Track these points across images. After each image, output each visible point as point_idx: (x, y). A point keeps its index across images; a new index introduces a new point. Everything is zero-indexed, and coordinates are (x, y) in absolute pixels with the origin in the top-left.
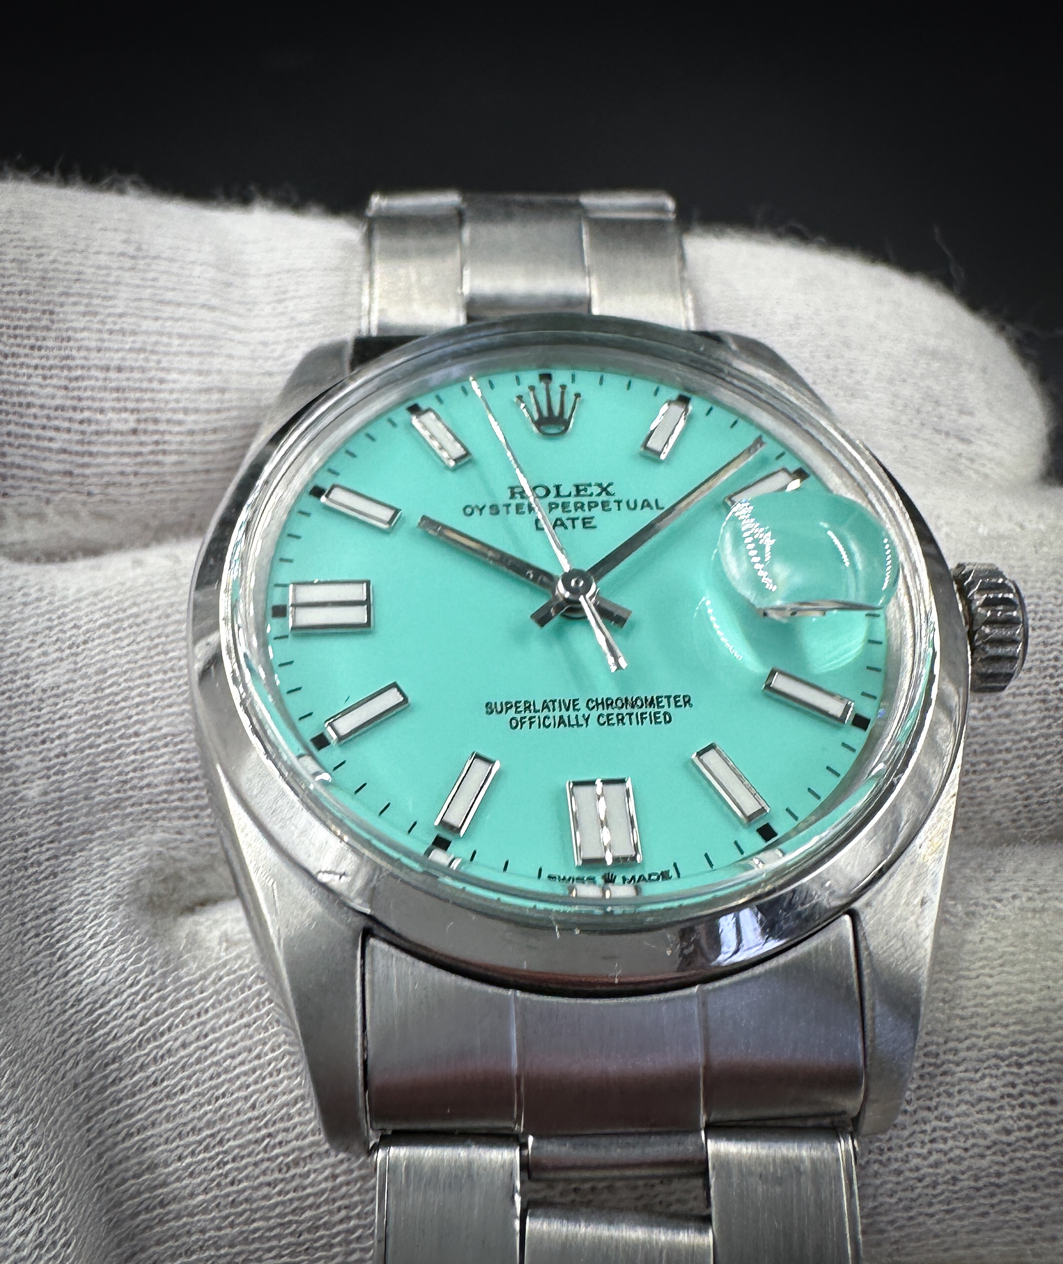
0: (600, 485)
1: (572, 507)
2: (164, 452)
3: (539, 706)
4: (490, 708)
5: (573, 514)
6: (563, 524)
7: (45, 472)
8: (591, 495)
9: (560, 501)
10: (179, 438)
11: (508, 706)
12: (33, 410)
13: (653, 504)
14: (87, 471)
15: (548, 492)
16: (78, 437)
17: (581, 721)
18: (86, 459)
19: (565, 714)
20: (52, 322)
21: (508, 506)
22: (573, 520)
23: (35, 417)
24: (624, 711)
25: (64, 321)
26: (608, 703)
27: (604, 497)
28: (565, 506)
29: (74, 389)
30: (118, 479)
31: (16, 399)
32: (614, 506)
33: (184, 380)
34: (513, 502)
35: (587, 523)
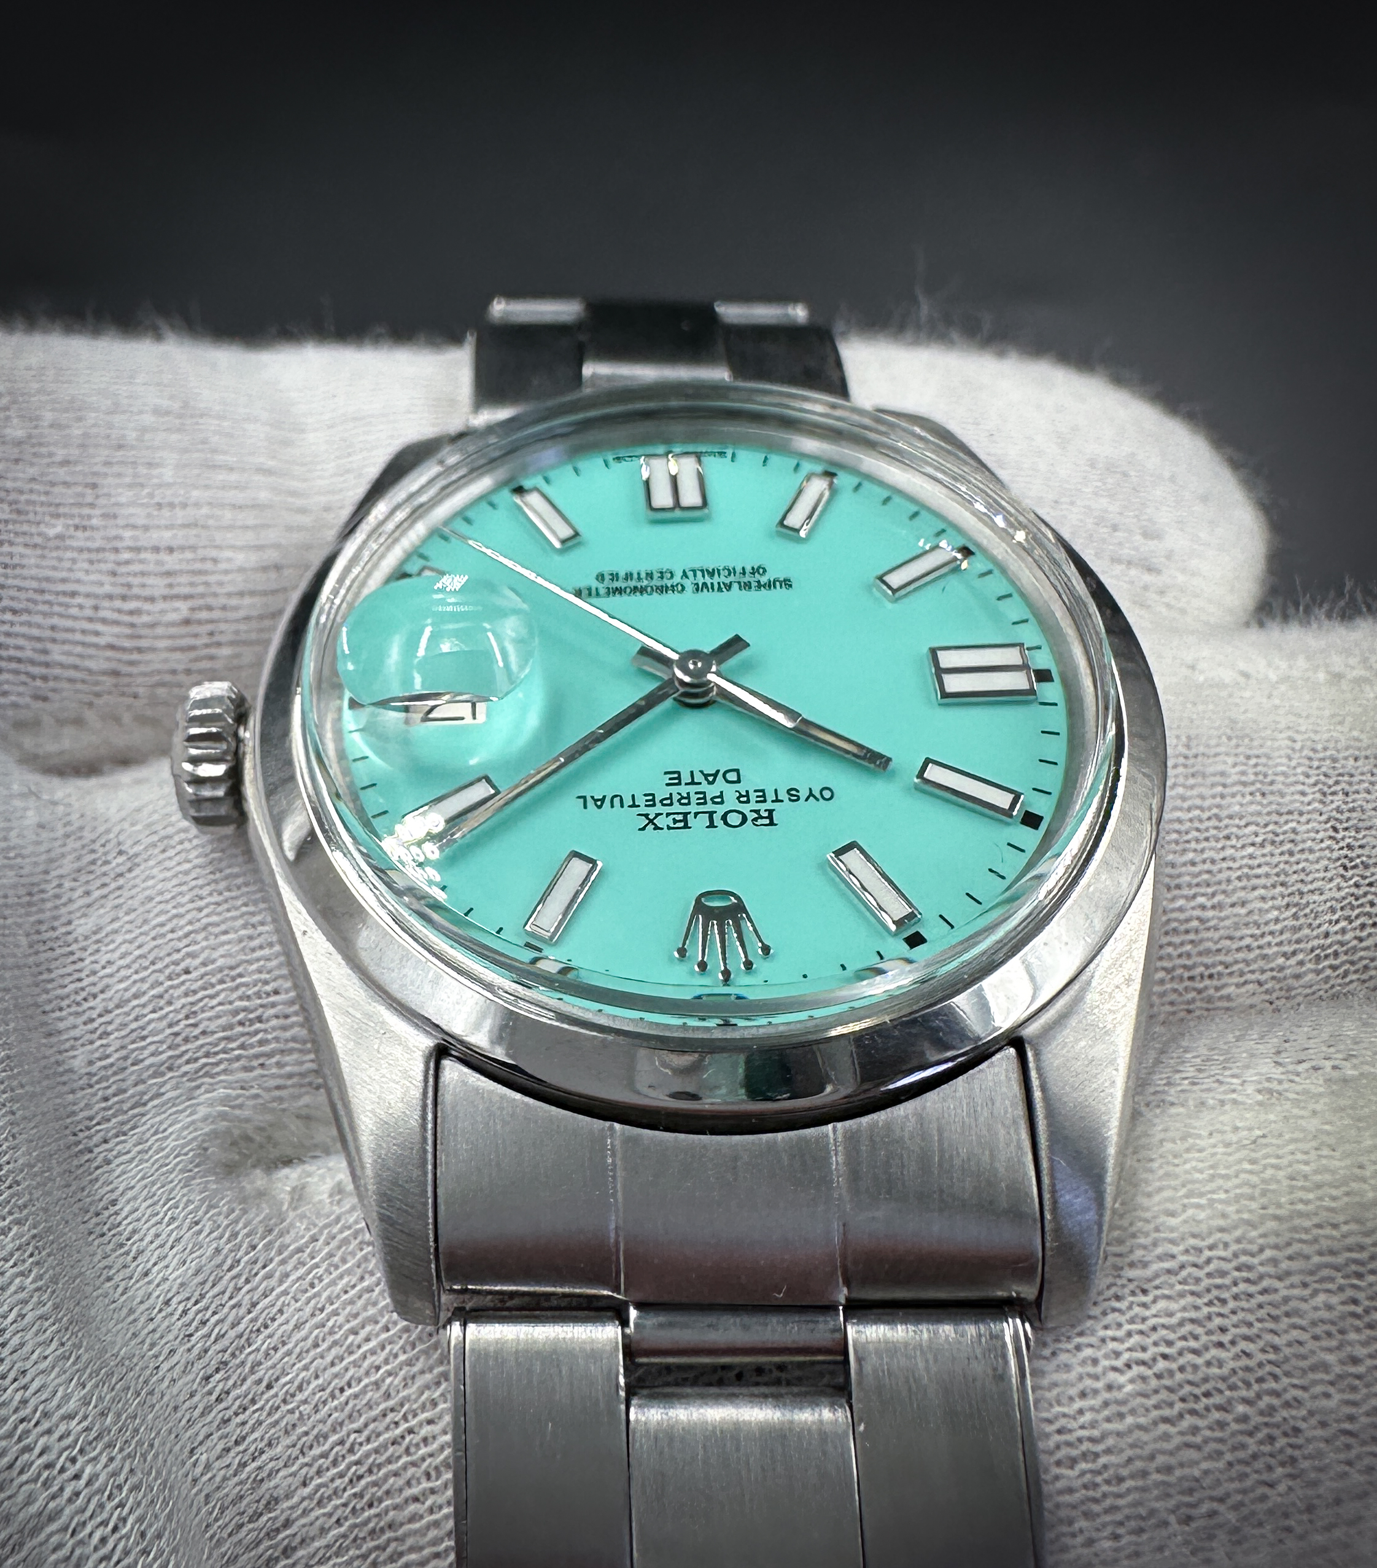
0: (657, 828)
1: (694, 798)
2: (219, 644)
3: (735, 586)
4: (787, 583)
5: (692, 789)
6: (706, 776)
7: (90, 671)
8: (668, 815)
9: (709, 807)
10: (234, 627)
11: (770, 585)
12: (79, 600)
13: (590, 802)
14: (134, 670)
15: (724, 818)
16: (128, 631)
17: (690, 574)
18: (135, 656)
19: (708, 580)
20: (97, 497)
21: (777, 800)
22: (693, 783)
23: (81, 607)
24: (645, 583)
25: (109, 495)
26: (662, 590)
27: (651, 812)
28: (703, 800)
29: (122, 575)
30: (168, 678)
31: (61, 587)
32: (641, 800)
33: (240, 558)
34: (769, 805)
35: (676, 778)
